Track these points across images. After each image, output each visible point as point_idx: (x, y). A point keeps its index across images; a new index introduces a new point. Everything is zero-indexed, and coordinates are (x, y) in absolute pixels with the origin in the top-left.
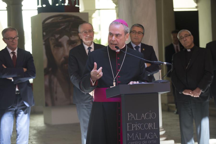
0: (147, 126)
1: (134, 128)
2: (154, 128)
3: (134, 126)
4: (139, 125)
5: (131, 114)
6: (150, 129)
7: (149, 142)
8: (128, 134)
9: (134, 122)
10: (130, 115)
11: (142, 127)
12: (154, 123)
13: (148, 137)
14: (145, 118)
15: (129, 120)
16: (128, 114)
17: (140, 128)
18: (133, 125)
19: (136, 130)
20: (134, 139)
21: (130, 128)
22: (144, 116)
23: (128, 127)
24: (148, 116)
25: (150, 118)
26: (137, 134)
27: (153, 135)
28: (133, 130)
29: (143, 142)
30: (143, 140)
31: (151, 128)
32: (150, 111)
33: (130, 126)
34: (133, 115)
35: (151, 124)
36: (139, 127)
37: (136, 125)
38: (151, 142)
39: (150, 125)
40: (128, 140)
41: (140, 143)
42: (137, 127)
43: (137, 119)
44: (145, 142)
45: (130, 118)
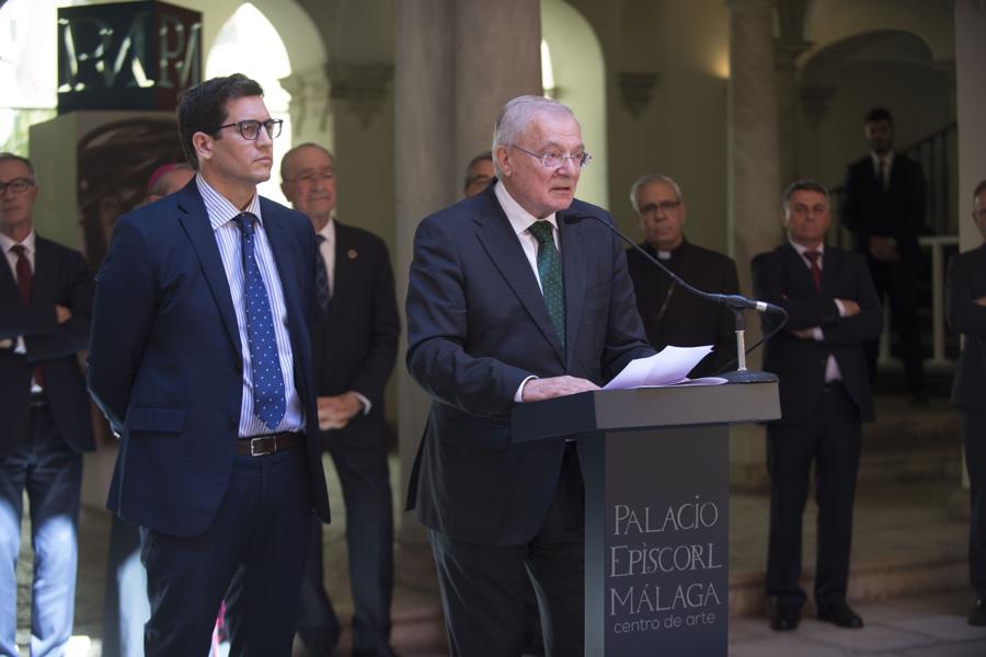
0: (683, 558)
1: (638, 567)
2: (710, 566)
3: (636, 556)
4: (655, 555)
5: (628, 509)
6: (693, 568)
7: (690, 621)
8: (613, 591)
9: (635, 540)
10: (622, 512)
11: (667, 561)
12: (711, 545)
13: (688, 603)
14: (678, 525)
15: (617, 533)
16: (617, 507)
17: (658, 564)
18: (631, 552)
19: (644, 572)
20: (634, 610)
21: (622, 567)
22: (674, 517)
23: (614, 561)
24: (688, 517)
25: (697, 526)
26: (644, 592)
27: (704, 591)
28: (631, 573)
29: (668, 623)
30: (668, 614)
31: (697, 562)
32: (697, 497)
33: (623, 556)
34: (633, 513)
35: (698, 550)
36: (654, 561)
37: (642, 555)
38: (694, 619)
39: (694, 554)
40: (613, 613)
41: (655, 625)
42: (649, 563)
43: (647, 531)
44: (674, 622)
45: (623, 524)
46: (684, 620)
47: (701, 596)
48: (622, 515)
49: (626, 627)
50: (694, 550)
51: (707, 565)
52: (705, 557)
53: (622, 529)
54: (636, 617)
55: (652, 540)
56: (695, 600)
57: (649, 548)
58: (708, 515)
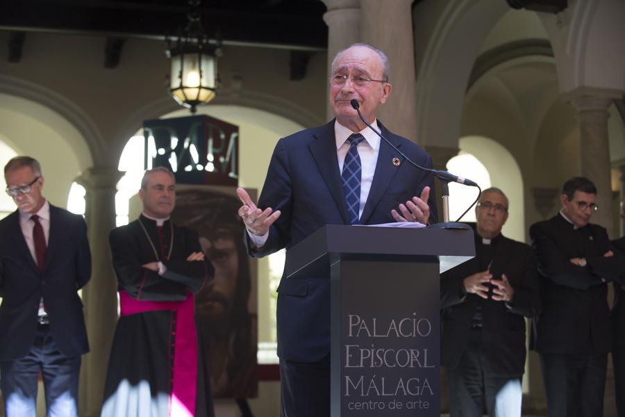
0: (403, 358)
1: (367, 362)
2: (425, 366)
3: (366, 354)
4: (381, 354)
5: (359, 318)
6: (412, 366)
7: (410, 405)
8: (347, 378)
9: (365, 341)
10: (355, 320)
11: (391, 359)
13: (407, 391)
14: (399, 333)
15: (351, 335)
16: (351, 316)
17: (383, 360)
18: (362, 350)
19: (372, 366)
20: (365, 393)
21: (355, 360)
22: (396, 327)
23: (348, 356)
24: (407, 328)
25: (414, 335)
26: (372, 380)
27: (421, 384)
28: (362, 366)
29: (392, 406)
30: (391, 399)
31: (415, 363)
32: (415, 314)
33: (355, 352)
34: (363, 321)
35: (416, 354)
36: (381, 359)
37: (371, 353)
38: (413, 404)
39: (412, 356)
40: (347, 394)
41: (381, 406)
42: (376, 359)
43: (375, 336)
44: (396, 405)
45: (355, 329)
46: (404, 404)
47: (418, 388)
48: (354, 322)
49: (358, 406)
50: (412, 352)
51: (423, 364)
52: (421, 359)
53: (354, 332)
54: (366, 399)
55: (379, 343)
56: (414, 391)
57: (376, 349)
58: (424, 328)
